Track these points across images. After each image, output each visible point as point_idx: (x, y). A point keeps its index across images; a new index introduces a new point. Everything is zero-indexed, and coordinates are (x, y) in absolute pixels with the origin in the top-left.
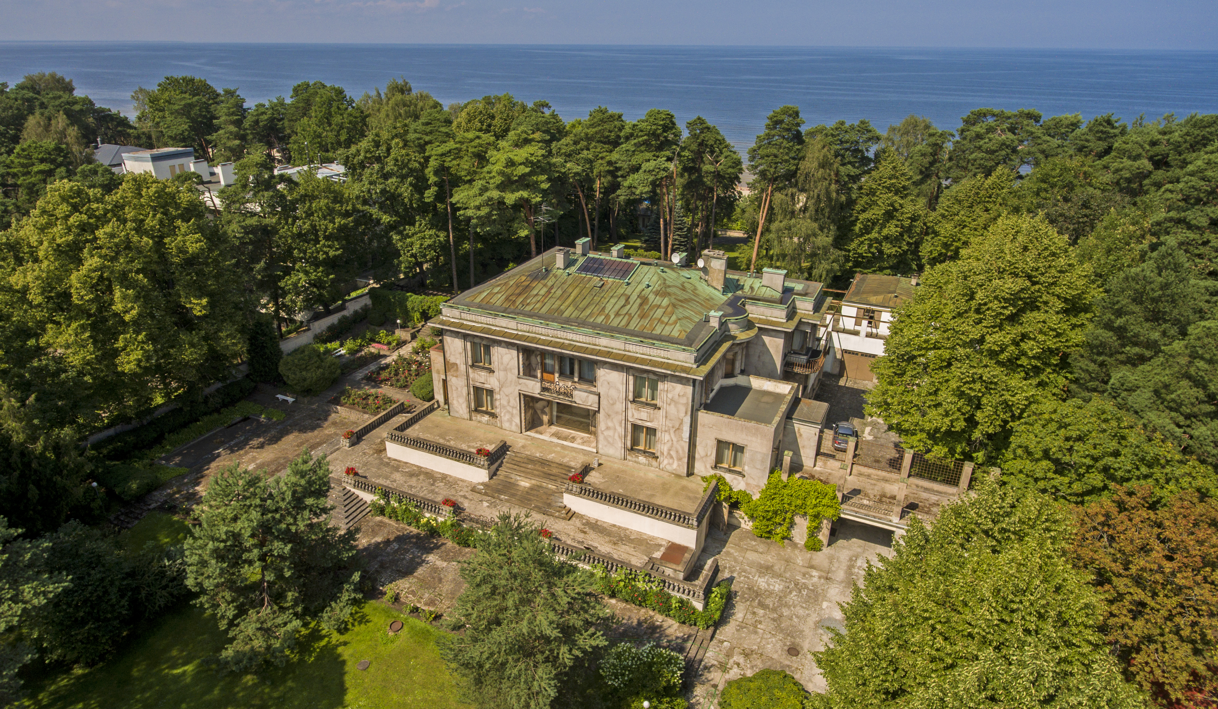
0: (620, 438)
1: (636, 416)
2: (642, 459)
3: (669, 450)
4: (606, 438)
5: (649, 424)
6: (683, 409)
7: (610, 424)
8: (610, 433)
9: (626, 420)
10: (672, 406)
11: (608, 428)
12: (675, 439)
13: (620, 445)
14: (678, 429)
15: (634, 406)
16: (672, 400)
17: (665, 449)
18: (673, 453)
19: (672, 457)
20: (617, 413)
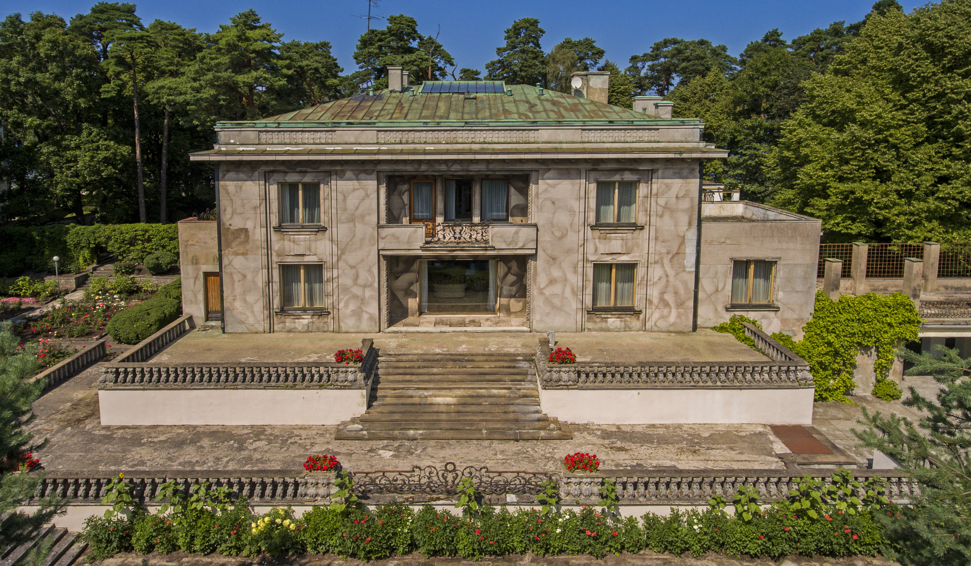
0: (574, 293)
1: (602, 249)
2: (613, 321)
3: (662, 293)
4: (548, 301)
5: (624, 259)
6: (684, 219)
7: (556, 273)
8: (557, 289)
9: (585, 260)
10: (666, 217)
11: (552, 282)
12: (671, 273)
13: (574, 305)
14: (679, 253)
15: (597, 233)
16: (666, 207)
17: (654, 293)
18: (669, 297)
19: (667, 305)
20: (569, 251)
